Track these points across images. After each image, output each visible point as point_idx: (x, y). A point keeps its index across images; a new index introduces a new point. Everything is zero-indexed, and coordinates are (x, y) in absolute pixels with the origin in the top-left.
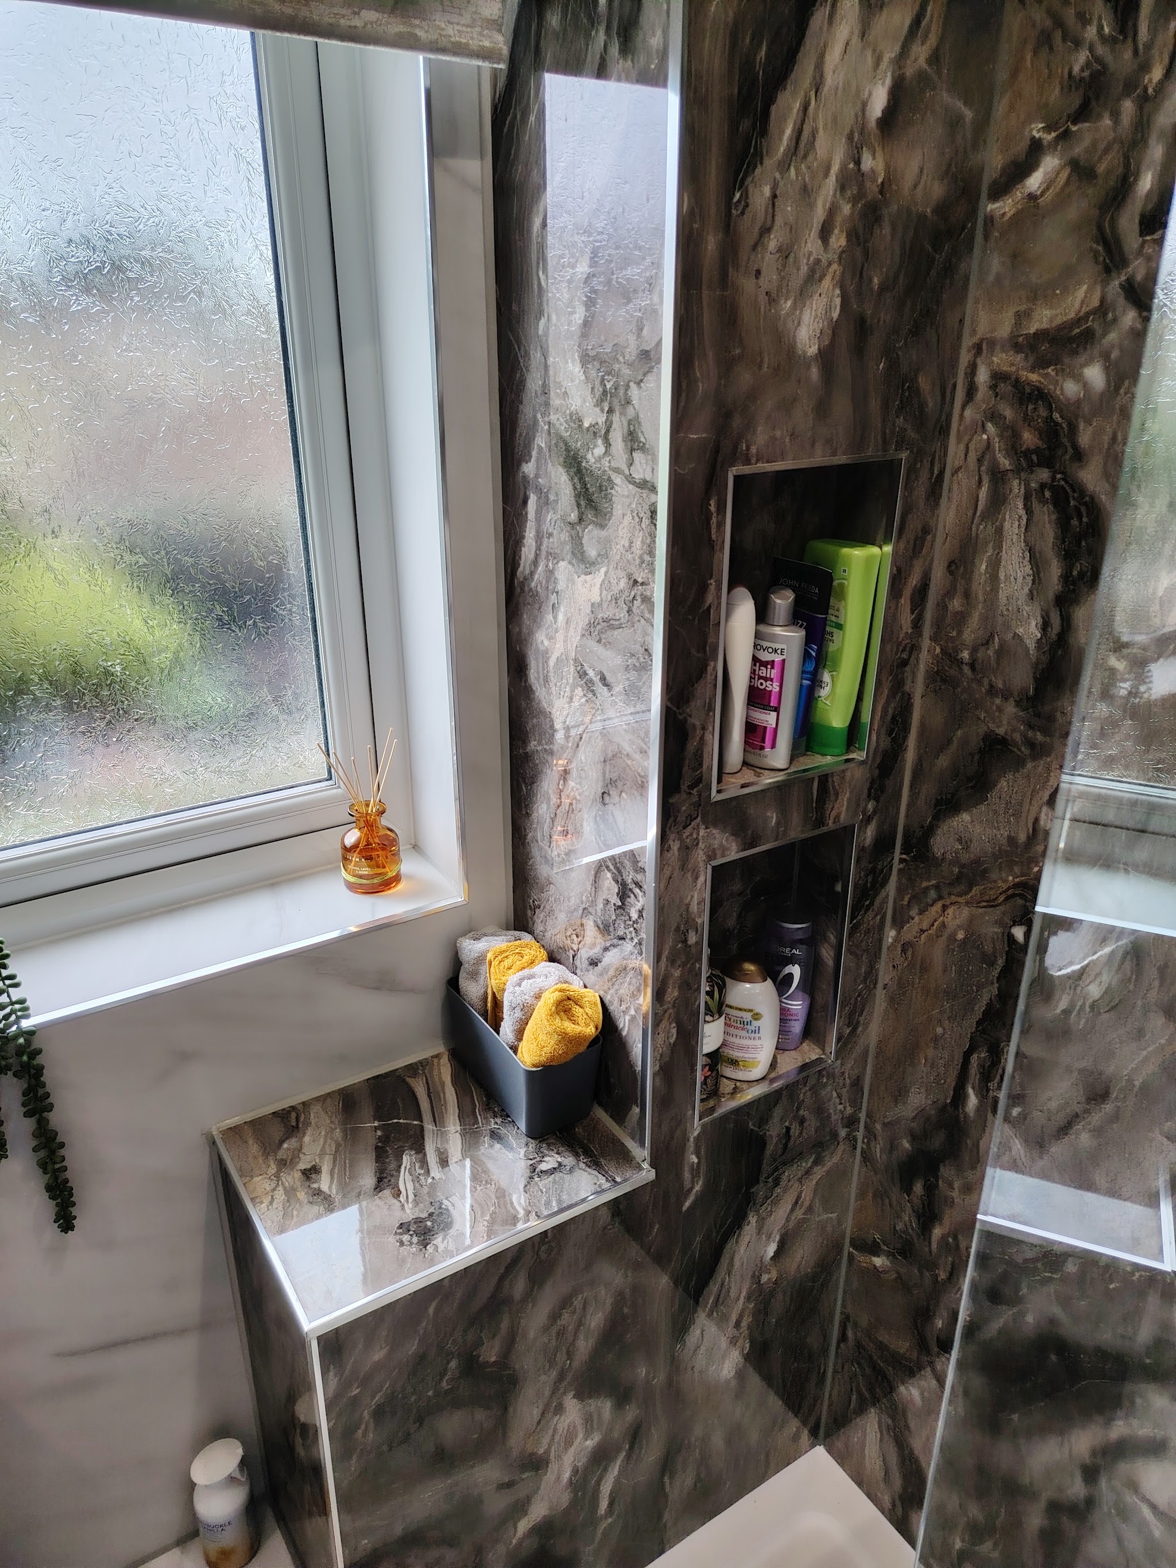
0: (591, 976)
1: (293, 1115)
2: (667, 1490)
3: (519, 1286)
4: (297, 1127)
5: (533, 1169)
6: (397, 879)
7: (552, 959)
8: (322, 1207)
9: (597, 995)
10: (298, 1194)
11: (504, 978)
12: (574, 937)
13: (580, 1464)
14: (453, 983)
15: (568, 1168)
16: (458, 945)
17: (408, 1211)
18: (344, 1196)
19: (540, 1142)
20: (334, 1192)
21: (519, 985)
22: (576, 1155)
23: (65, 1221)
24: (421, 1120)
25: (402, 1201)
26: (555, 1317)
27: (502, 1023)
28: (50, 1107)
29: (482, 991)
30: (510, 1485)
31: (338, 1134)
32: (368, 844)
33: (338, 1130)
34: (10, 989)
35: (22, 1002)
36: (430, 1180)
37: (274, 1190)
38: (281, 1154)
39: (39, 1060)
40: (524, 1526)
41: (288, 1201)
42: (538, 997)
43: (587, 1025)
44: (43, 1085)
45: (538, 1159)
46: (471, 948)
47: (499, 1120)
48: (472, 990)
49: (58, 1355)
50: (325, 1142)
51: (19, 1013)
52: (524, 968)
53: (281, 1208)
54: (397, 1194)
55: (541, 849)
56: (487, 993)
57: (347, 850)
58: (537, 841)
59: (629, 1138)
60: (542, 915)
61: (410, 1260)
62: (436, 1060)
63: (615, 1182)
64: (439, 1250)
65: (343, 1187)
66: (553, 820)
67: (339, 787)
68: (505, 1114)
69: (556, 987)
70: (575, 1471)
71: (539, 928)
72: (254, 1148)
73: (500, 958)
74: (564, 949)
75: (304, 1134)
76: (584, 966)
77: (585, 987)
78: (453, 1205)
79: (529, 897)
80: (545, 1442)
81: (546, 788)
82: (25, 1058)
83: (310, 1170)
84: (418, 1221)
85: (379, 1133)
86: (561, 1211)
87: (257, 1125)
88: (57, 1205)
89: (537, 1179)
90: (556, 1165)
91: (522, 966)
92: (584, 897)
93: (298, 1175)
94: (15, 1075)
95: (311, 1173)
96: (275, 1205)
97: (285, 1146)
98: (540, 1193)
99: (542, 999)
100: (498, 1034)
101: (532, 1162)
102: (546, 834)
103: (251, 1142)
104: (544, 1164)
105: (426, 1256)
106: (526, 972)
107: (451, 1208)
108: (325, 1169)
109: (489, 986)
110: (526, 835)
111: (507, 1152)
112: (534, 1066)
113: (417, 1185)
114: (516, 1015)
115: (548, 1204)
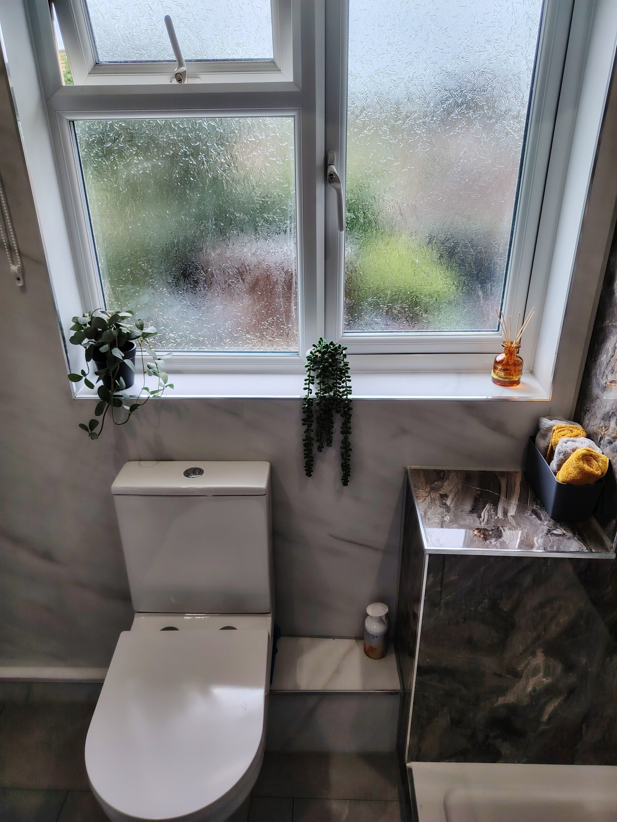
0: (608, 450)
1: (442, 473)
2: (584, 732)
3: (527, 580)
4: (443, 478)
5: (549, 531)
6: (518, 382)
7: (589, 436)
8: (445, 510)
9: (608, 459)
10: (436, 502)
11: (559, 439)
12: (604, 428)
13: (537, 688)
14: (532, 439)
15: (568, 537)
16: (540, 420)
17: (482, 525)
18: (456, 509)
19: (557, 522)
20: (452, 506)
21: (566, 443)
22: (574, 534)
23: (345, 481)
24: (500, 493)
25: (481, 520)
26: (542, 606)
27: (552, 461)
28: (350, 433)
29: (547, 445)
30: (500, 676)
31: (460, 486)
32: (508, 362)
33: (460, 485)
34: (347, 381)
35: (350, 387)
36: (496, 517)
37: (426, 497)
38: (433, 486)
39: (351, 412)
40: (501, 701)
41: (431, 503)
42: (574, 450)
43: (597, 470)
44: (350, 423)
45: (553, 528)
46: (546, 422)
47: (538, 507)
48: (542, 443)
49: (331, 536)
50: (454, 487)
51: (348, 392)
52: (571, 437)
53: (427, 504)
54: (480, 517)
55: (597, 379)
56: (549, 446)
57: (496, 362)
58: (596, 375)
59: (606, 536)
60: (589, 416)
61: (477, 542)
62: (515, 474)
63: (592, 551)
64: (492, 544)
65: (456, 506)
66: (608, 364)
67: (501, 335)
68: (543, 505)
69: (585, 448)
70: (534, 690)
71: (586, 422)
72: (422, 479)
73: (560, 430)
74: (596, 434)
75: (445, 482)
76: (605, 443)
77: (603, 454)
78: (504, 530)
79: (585, 405)
80: (523, 665)
81: (608, 346)
82: (346, 409)
83: (443, 495)
84: (485, 530)
85: (479, 492)
86: (557, 552)
87: (426, 473)
88: (344, 474)
89: (549, 535)
90: (562, 534)
91: (570, 436)
92: (614, 406)
93: (438, 495)
94: (341, 415)
95: (444, 496)
96: (425, 502)
97: (436, 483)
98: (549, 541)
99: (576, 452)
100: (549, 465)
101: (549, 528)
102: (602, 371)
103: (422, 477)
104: (555, 531)
105: (485, 544)
106: (572, 439)
107: (503, 531)
108: (450, 497)
109: (551, 443)
110: (591, 372)
111: (538, 520)
112: (563, 482)
113: (490, 517)
114: (560, 457)
115: (552, 547)
